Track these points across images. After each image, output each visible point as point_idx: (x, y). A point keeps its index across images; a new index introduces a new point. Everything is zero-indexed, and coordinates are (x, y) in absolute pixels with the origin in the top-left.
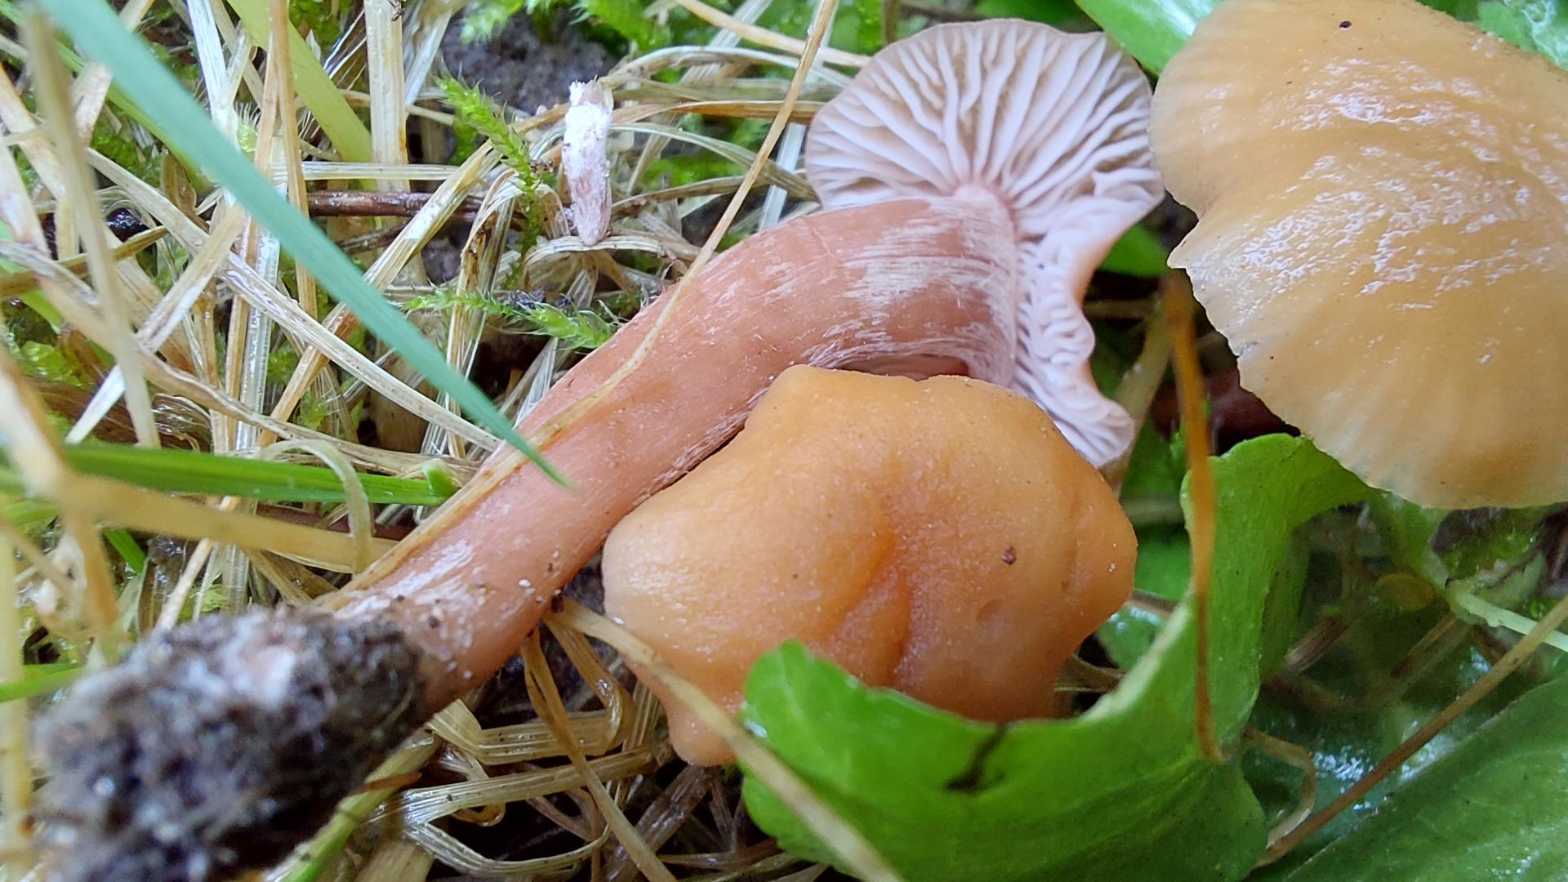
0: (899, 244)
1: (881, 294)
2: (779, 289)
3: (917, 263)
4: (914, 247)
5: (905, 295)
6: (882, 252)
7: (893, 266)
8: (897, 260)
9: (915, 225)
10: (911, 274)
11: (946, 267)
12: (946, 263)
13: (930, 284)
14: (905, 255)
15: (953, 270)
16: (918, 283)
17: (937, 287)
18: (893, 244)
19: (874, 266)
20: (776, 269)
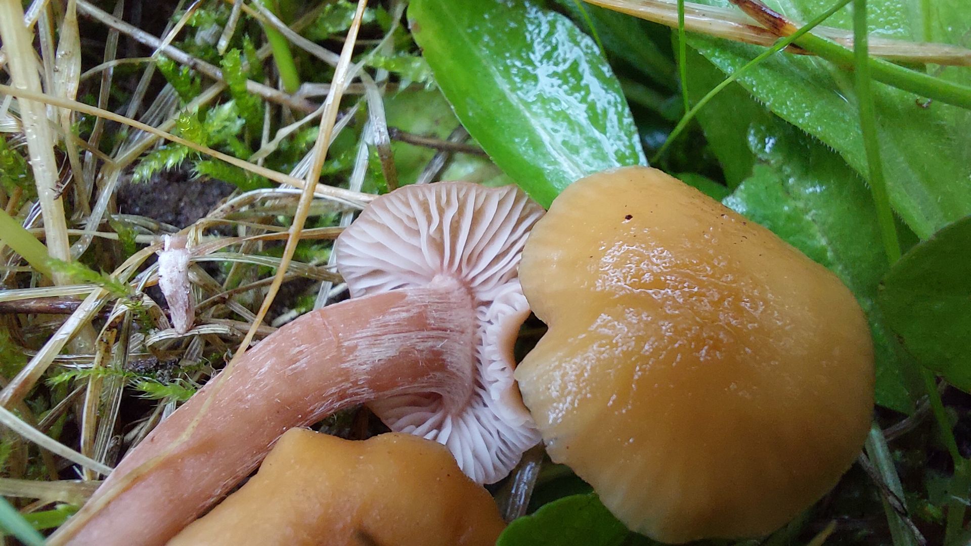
0: (381, 327)
1: (366, 364)
2: (298, 364)
3: (393, 339)
4: (391, 328)
5: (382, 362)
6: (369, 334)
7: (375, 342)
8: (379, 338)
9: (393, 313)
10: (387, 347)
11: (413, 339)
12: (414, 336)
13: (400, 353)
14: (386, 334)
15: (418, 340)
16: (391, 353)
17: (405, 353)
18: (377, 327)
19: (363, 344)
20: (298, 349)
